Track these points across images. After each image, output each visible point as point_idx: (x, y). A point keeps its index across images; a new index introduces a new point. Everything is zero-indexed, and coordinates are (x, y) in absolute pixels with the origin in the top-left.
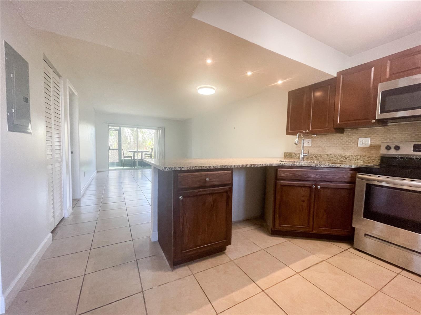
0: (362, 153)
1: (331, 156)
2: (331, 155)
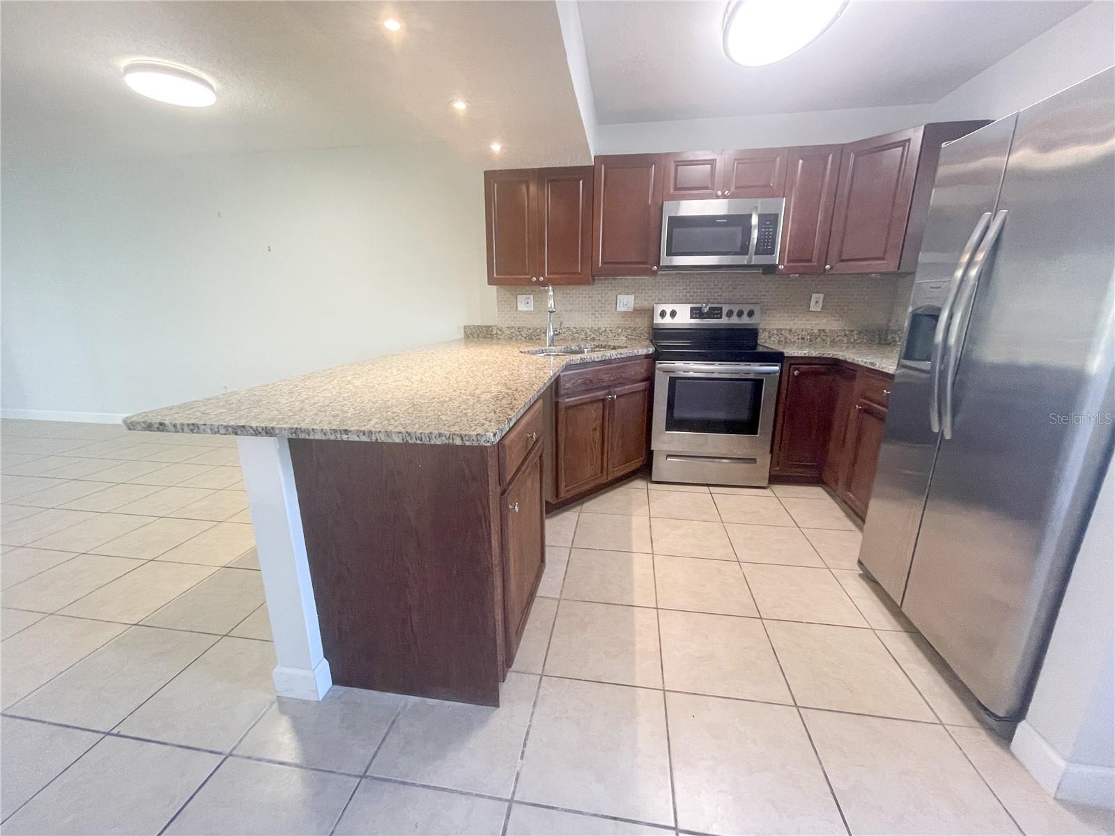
0: (622, 322)
1: (575, 330)
2: (575, 328)
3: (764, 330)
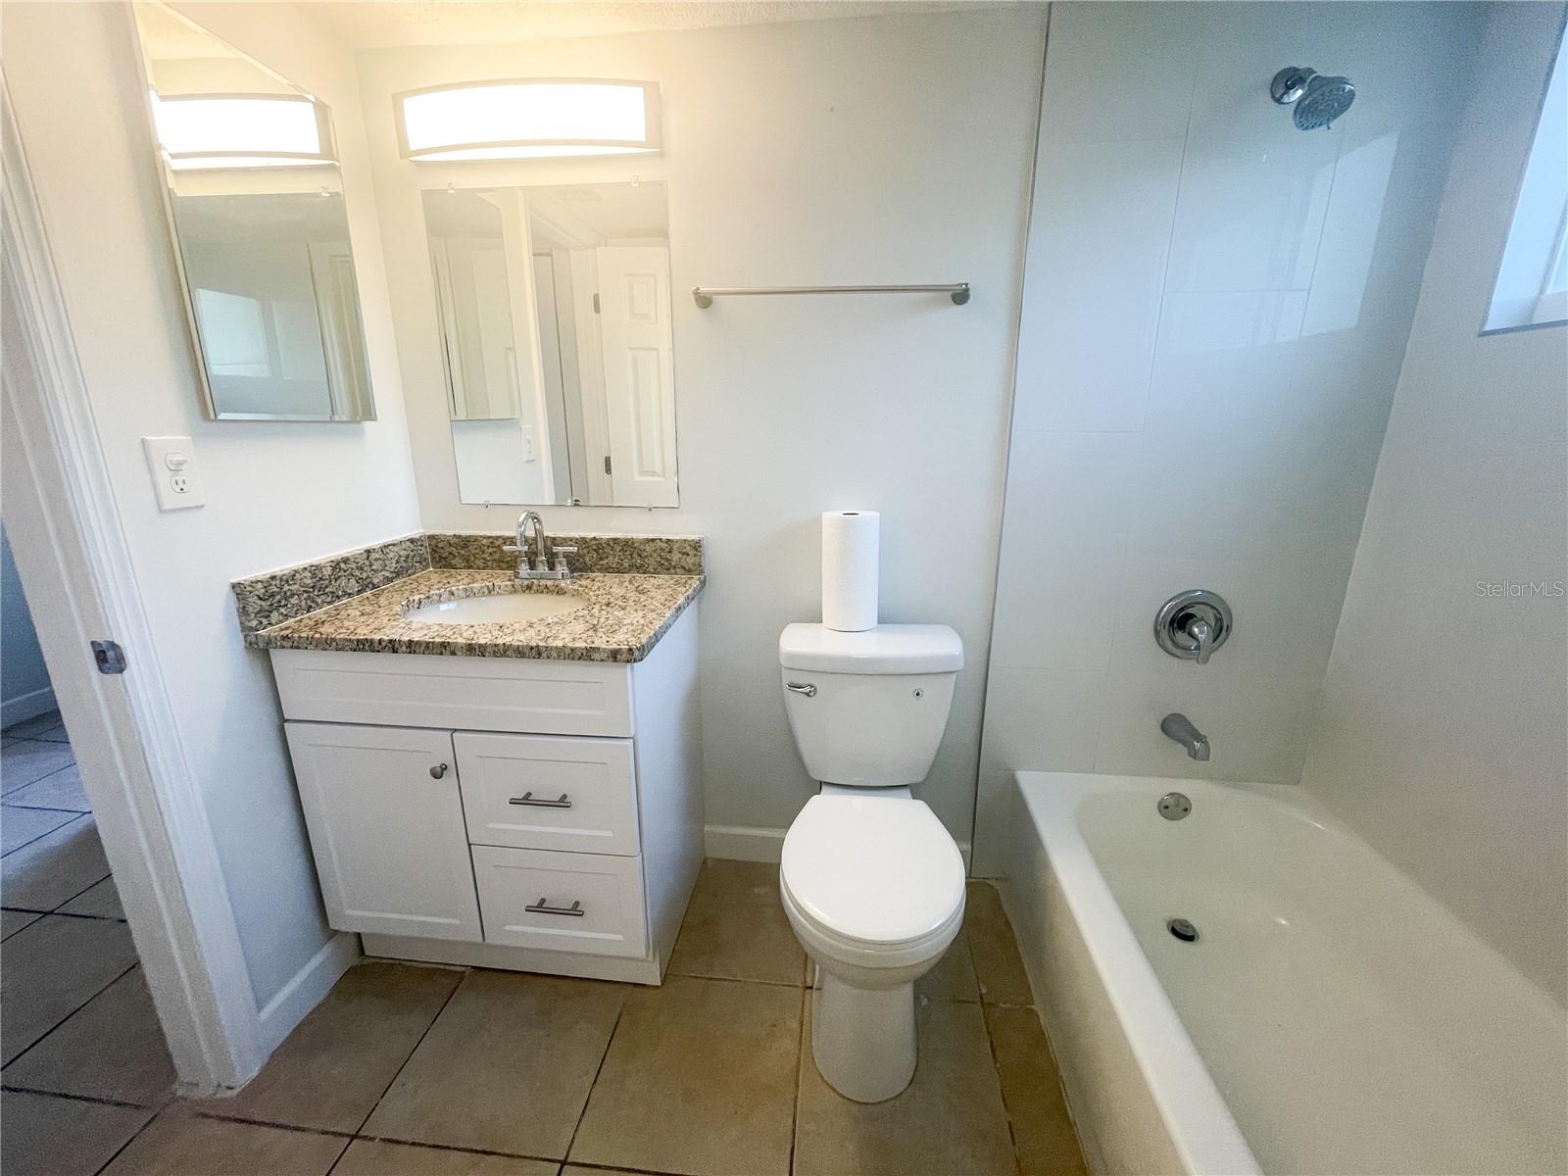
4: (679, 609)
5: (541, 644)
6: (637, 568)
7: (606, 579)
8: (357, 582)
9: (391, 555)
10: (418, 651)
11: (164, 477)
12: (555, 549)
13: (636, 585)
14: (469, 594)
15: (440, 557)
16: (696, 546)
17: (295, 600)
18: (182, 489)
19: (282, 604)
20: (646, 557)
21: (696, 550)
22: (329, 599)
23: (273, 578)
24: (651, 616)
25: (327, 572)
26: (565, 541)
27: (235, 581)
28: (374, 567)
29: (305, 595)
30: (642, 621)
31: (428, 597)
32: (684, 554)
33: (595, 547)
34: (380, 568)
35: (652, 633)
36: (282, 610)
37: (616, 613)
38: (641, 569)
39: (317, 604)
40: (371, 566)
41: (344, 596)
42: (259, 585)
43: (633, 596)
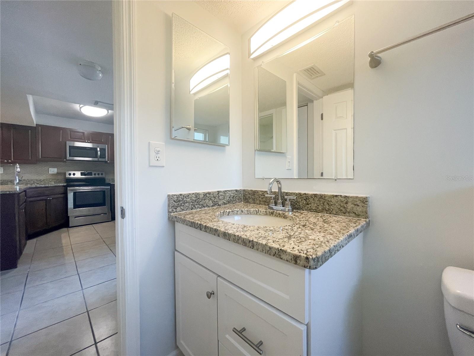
0: (52, 177)
1: (28, 180)
3: (107, 179)
4: (350, 236)
5: (255, 240)
6: (326, 211)
7: (309, 214)
8: (212, 202)
9: (227, 195)
10: (207, 231)
11: (153, 154)
12: (286, 197)
13: (324, 219)
14: (249, 213)
15: (246, 198)
16: (365, 201)
17: (187, 204)
18: (157, 160)
19: (182, 205)
20: (332, 205)
21: (364, 203)
22: (200, 207)
23: (181, 195)
24: (329, 237)
25: (201, 196)
26: (291, 194)
27: (168, 194)
28: (220, 198)
29: (192, 203)
30: (322, 239)
31: (233, 211)
32: (355, 205)
33: (305, 198)
34: (222, 199)
35: (327, 249)
36: (182, 207)
37: (307, 231)
38: (329, 211)
39: (195, 208)
40: (219, 197)
41: (206, 206)
42: (175, 197)
43: (321, 224)
